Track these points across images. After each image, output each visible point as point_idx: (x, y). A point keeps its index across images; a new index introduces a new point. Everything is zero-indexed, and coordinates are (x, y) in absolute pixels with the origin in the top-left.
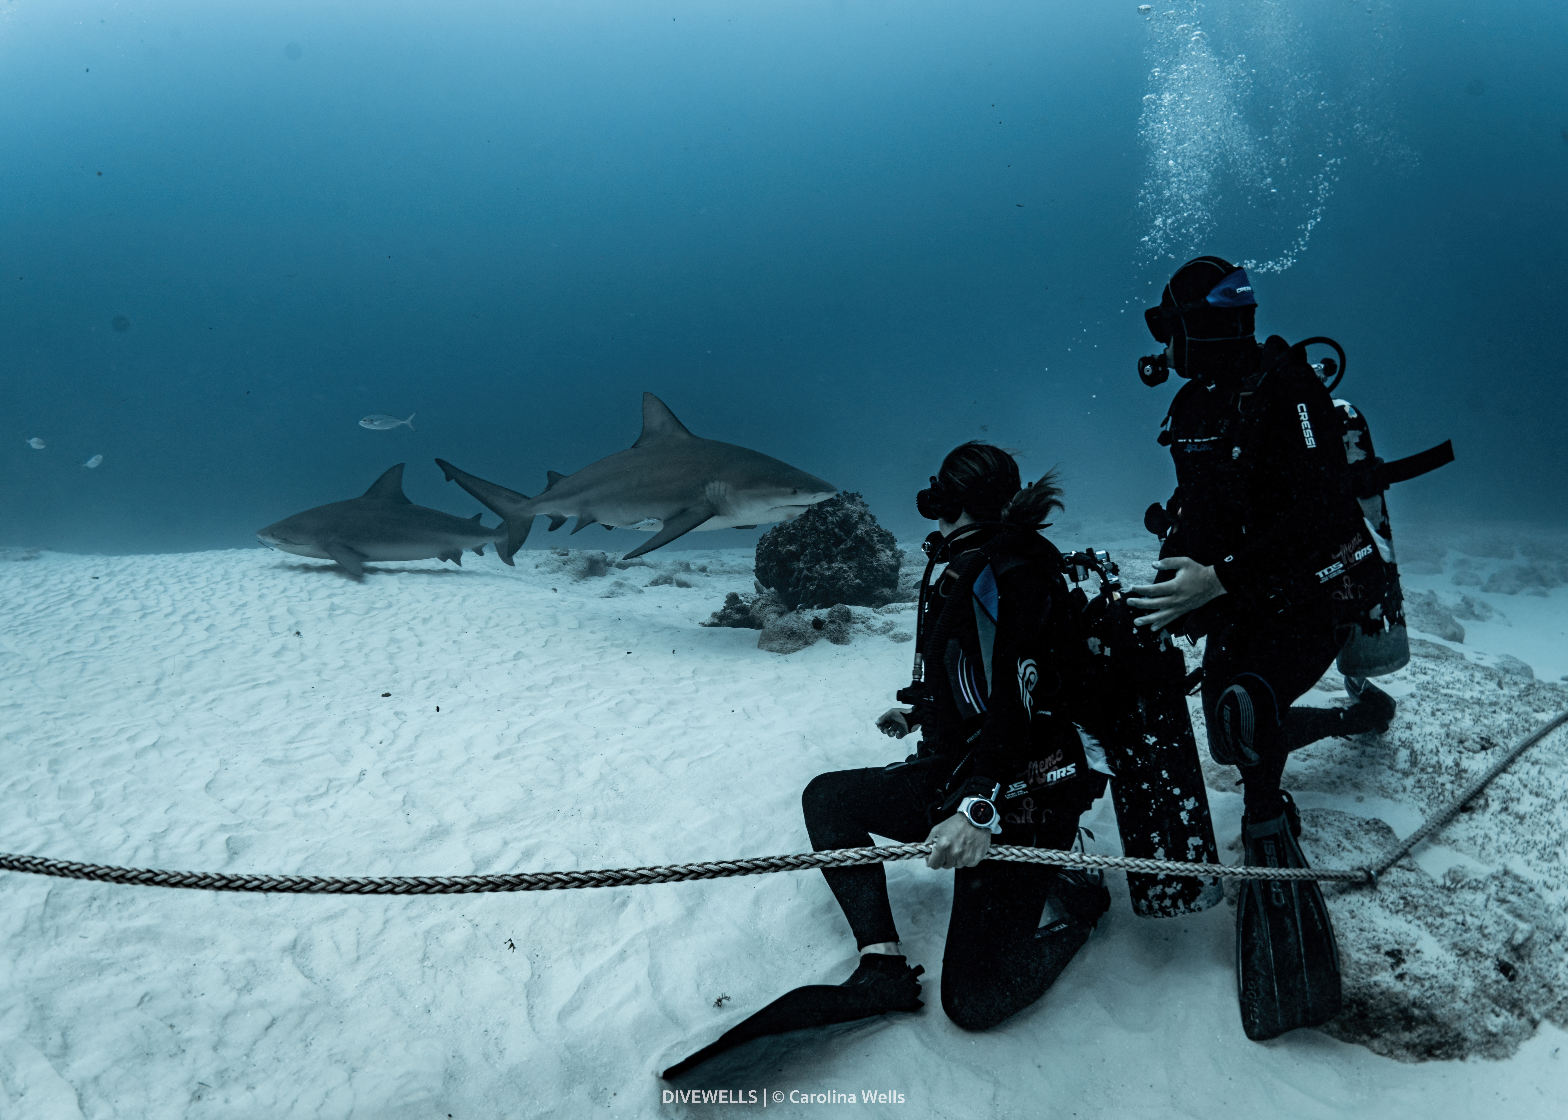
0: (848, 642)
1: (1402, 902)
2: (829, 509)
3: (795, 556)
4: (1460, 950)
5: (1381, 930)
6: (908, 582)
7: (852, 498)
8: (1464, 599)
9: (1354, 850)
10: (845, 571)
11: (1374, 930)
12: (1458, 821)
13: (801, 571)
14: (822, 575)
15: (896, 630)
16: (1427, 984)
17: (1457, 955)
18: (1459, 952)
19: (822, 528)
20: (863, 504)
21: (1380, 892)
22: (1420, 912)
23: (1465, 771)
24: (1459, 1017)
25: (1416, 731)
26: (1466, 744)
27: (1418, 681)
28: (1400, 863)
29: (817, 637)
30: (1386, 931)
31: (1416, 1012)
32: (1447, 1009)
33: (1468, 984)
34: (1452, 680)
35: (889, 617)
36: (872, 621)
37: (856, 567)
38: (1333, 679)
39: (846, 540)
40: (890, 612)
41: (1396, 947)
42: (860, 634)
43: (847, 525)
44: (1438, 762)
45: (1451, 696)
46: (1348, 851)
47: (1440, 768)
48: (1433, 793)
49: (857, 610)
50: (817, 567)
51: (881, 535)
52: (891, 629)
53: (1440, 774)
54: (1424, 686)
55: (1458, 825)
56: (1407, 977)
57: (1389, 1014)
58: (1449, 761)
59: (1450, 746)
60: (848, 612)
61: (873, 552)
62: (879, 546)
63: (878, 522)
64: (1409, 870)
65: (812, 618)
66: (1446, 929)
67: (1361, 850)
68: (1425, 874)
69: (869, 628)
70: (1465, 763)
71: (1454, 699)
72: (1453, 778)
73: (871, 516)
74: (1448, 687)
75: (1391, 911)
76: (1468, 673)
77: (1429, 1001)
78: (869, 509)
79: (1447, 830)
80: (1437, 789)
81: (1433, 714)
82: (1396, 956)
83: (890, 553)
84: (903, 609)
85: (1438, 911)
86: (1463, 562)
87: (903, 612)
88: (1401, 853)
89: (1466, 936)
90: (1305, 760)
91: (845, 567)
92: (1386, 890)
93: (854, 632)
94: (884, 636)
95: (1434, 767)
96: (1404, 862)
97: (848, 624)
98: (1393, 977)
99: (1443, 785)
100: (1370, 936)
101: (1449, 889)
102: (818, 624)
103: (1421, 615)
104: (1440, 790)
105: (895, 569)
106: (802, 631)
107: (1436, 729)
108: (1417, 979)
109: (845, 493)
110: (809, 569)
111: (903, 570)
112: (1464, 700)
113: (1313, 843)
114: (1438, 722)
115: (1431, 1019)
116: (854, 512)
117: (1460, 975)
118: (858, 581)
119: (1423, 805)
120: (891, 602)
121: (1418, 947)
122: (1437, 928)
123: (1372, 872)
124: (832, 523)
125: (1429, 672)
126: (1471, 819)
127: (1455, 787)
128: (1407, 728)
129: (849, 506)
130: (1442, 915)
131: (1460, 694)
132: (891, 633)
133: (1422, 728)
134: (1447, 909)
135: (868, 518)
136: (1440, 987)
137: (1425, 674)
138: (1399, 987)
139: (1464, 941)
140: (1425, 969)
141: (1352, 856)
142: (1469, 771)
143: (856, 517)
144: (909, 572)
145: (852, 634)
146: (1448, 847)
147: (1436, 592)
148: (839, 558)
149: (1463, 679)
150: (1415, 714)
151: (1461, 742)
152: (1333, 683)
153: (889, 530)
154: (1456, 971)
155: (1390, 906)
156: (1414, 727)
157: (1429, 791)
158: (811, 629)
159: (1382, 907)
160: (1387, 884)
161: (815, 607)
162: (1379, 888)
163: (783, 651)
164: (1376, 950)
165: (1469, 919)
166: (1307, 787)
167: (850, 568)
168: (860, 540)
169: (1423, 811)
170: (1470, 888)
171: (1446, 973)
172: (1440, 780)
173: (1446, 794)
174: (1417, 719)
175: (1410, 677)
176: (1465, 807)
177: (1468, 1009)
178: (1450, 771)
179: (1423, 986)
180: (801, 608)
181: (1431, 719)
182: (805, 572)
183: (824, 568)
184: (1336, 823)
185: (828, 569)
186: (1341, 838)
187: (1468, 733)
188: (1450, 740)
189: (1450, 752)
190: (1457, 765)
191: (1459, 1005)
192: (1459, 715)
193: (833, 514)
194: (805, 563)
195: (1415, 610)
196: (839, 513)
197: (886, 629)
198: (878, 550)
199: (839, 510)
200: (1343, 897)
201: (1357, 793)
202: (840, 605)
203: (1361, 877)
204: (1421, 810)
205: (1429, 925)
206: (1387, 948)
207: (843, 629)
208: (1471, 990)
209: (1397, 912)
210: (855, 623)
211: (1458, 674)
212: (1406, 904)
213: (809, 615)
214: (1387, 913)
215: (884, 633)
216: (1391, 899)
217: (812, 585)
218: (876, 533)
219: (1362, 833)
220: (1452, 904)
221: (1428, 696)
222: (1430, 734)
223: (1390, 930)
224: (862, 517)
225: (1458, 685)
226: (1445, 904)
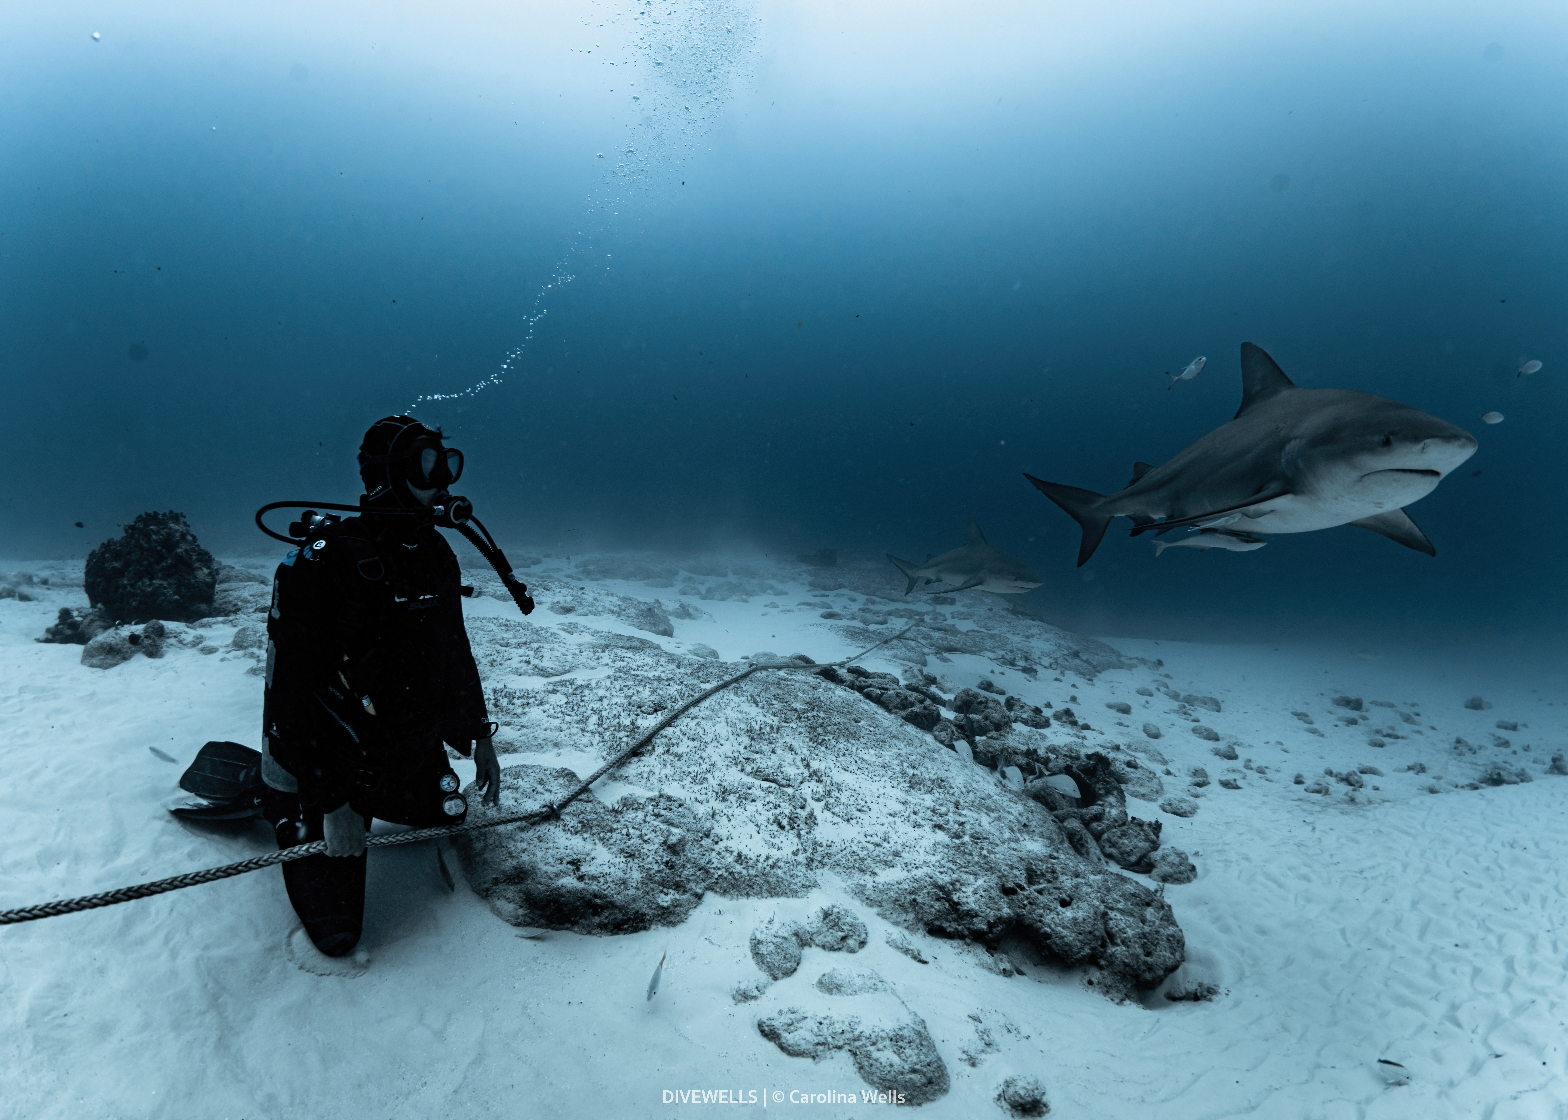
0: (161, 656)
1: (580, 825)
2: (153, 527)
3: (120, 573)
4: (627, 853)
5: (562, 847)
6: (225, 597)
7: (176, 517)
8: (682, 606)
9: (545, 792)
10: (165, 588)
11: (557, 848)
12: (630, 763)
13: (125, 587)
14: (143, 591)
15: (205, 643)
16: (602, 880)
17: (625, 857)
18: (626, 855)
19: (146, 545)
20: (185, 524)
21: (563, 820)
22: (595, 831)
23: (638, 728)
24: (634, 901)
25: (605, 702)
26: (643, 709)
27: (616, 667)
28: (580, 797)
29: (134, 652)
30: (566, 848)
31: (598, 901)
32: (622, 895)
33: (636, 875)
34: (642, 664)
35: (200, 632)
36: (183, 636)
37: (175, 584)
38: (552, 668)
39: (167, 558)
40: (203, 626)
41: (575, 857)
42: (173, 648)
43: (169, 543)
44: (618, 723)
45: (638, 676)
46: (541, 793)
47: (620, 727)
48: (613, 745)
49: (170, 625)
50: (140, 583)
51: (199, 554)
52: (200, 642)
53: (619, 731)
54: (619, 670)
55: (630, 766)
56: (586, 877)
57: (578, 906)
58: (627, 722)
59: (630, 711)
60: (162, 628)
61: (192, 570)
62: (197, 565)
63: (199, 542)
64: (587, 802)
65: (128, 634)
66: (614, 840)
67: (551, 792)
68: (599, 802)
69: (180, 642)
70: (639, 722)
71: (640, 678)
72: (629, 733)
73: (192, 535)
74: (638, 670)
75: (571, 833)
76: (655, 659)
77: (606, 892)
78: (191, 529)
79: (621, 770)
80: (616, 742)
81: (621, 690)
82: (576, 864)
83: (206, 571)
84: (214, 623)
85: (608, 828)
86: (690, 579)
87: (214, 626)
88: (579, 790)
89: (631, 842)
90: (519, 730)
91: (165, 584)
92: (568, 818)
93: (167, 646)
94: (194, 649)
95: (615, 726)
96: (583, 796)
97: (162, 639)
98: (575, 879)
99: (621, 739)
100: (554, 852)
101: (617, 812)
102: (134, 639)
103: (641, 618)
104: (618, 742)
105: (211, 586)
106: (119, 647)
107: (621, 700)
108: (594, 878)
109: (171, 512)
110: (132, 586)
111: (218, 587)
112: (647, 678)
113: (514, 791)
114: (623, 695)
115: (611, 905)
116: (176, 531)
117: (629, 870)
118: (176, 597)
119: (604, 754)
120: (205, 617)
121: (592, 856)
122: (608, 840)
123: (555, 806)
124: (156, 541)
125: (626, 659)
126: (640, 761)
127: (630, 739)
128: (599, 700)
129: (172, 525)
130: (612, 830)
131: (645, 674)
132: (201, 646)
133: (610, 699)
134: (615, 826)
135: (190, 538)
136: (613, 881)
137: (623, 661)
138: (580, 885)
139: (628, 847)
140: (600, 870)
141: (543, 797)
142: (641, 727)
143: (177, 536)
144: (228, 588)
145: (165, 649)
146: (622, 782)
147: (660, 601)
148: (160, 575)
149: (650, 663)
150: (607, 690)
151: (639, 707)
152: (551, 671)
153: (208, 549)
154: (625, 868)
155: (571, 829)
156: (604, 700)
157: (609, 744)
158: (128, 645)
159: (564, 830)
160: (568, 814)
161: (133, 623)
162: (562, 817)
163: (104, 666)
164: (559, 861)
165: (631, 831)
166: (521, 749)
167: (170, 584)
168: (180, 559)
169: (604, 759)
170: (633, 809)
171: (617, 870)
172: (619, 735)
173: (623, 744)
174: (608, 694)
175: (611, 664)
176: (636, 752)
177: (640, 893)
178: (627, 729)
179: (599, 882)
180: (119, 624)
181: (619, 693)
182: (129, 588)
183: (146, 585)
184: (533, 774)
185: (150, 585)
186: (535, 785)
187: (645, 701)
188: (630, 707)
189: (629, 715)
190: (632, 723)
191: (632, 892)
192: (641, 689)
193: (157, 533)
194: (129, 580)
195: (636, 615)
196: (163, 532)
197: (196, 643)
198: (197, 568)
199: (163, 529)
200: (534, 828)
201: (556, 750)
202: (154, 621)
203: (546, 811)
204: (603, 758)
205: (601, 839)
206: (568, 859)
207: (157, 644)
208: (640, 879)
209: (577, 833)
210: (168, 638)
211: (649, 660)
212: (584, 826)
213: (126, 631)
214: (569, 835)
215: (194, 646)
216: (571, 824)
217: (135, 601)
218: (195, 551)
219: (553, 779)
220: (619, 821)
221: (620, 677)
222: (616, 704)
223: (569, 847)
224: (183, 536)
225: (646, 668)
226: (613, 822)
